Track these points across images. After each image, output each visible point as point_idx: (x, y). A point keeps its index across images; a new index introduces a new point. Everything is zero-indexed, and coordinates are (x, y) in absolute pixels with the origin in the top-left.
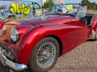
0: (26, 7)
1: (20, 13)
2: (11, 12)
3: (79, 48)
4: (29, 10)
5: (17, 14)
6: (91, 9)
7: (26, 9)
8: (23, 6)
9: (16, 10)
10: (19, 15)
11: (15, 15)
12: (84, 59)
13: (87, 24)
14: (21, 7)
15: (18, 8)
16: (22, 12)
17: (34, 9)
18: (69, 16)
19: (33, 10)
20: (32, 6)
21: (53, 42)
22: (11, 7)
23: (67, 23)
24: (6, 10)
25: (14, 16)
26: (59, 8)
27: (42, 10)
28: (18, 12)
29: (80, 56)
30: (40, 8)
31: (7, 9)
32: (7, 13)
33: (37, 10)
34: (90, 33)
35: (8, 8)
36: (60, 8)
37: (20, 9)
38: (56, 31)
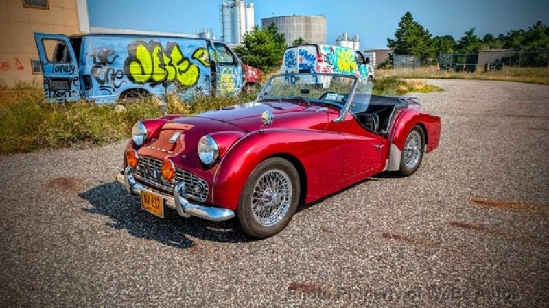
0: (184, 59)
1: (165, 83)
2: (131, 78)
3: (354, 194)
4: (193, 68)
5: (153, 83)
6: (434, 63)
7: (183, 66)
8: (176, 56)
9: (148, 70)
10: (159, 88)
11: (147, 86)
12: (359, 216)
13: (379, 130)
14: (166, 60)
15: (157, 61)
16: (171, 77)
17: (213, 66)
18: (326, 109)
19: (208, 71)
20: (205, 57)
21: (286, 169)
22: (132, 59)
23: (320, 128)
24: (116, 69)
25: (142, 91)
26: (305, 61)
27: (244, 71)
28: (157, 78)
29: (352, 209)
30: (235, 64)
31: (119, 67)
32: (117, 82)
33: (225, 68)
34: (387, 154)
35: (121, 60)
36: (309, 63)
37: (162, 66)
38: (291, 144)
